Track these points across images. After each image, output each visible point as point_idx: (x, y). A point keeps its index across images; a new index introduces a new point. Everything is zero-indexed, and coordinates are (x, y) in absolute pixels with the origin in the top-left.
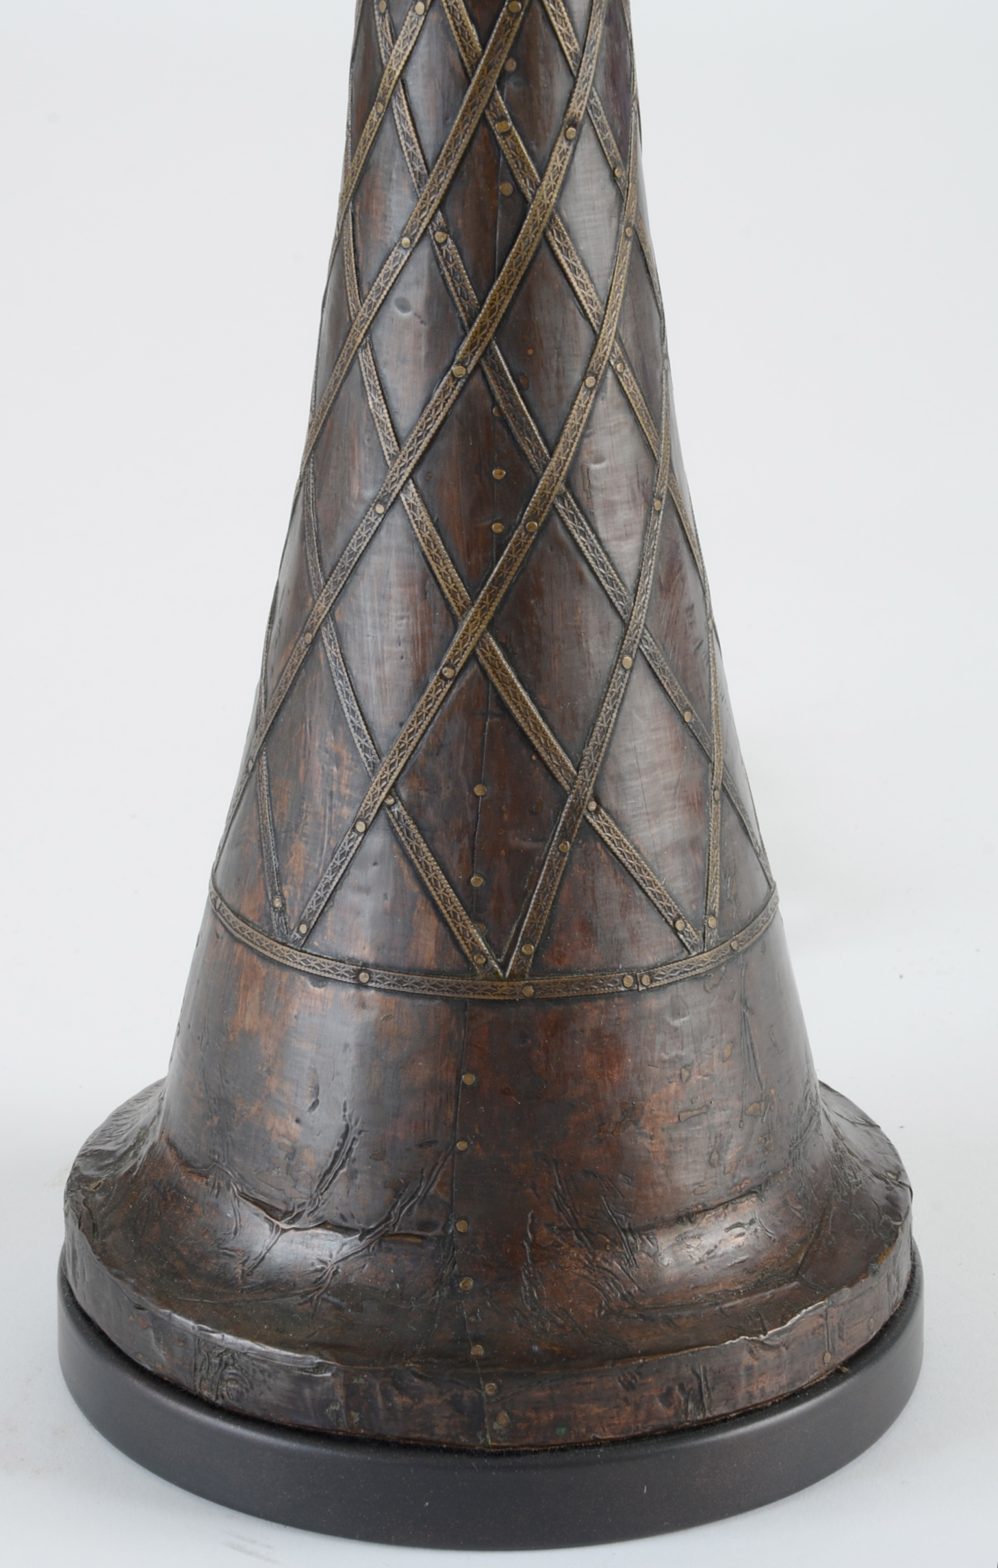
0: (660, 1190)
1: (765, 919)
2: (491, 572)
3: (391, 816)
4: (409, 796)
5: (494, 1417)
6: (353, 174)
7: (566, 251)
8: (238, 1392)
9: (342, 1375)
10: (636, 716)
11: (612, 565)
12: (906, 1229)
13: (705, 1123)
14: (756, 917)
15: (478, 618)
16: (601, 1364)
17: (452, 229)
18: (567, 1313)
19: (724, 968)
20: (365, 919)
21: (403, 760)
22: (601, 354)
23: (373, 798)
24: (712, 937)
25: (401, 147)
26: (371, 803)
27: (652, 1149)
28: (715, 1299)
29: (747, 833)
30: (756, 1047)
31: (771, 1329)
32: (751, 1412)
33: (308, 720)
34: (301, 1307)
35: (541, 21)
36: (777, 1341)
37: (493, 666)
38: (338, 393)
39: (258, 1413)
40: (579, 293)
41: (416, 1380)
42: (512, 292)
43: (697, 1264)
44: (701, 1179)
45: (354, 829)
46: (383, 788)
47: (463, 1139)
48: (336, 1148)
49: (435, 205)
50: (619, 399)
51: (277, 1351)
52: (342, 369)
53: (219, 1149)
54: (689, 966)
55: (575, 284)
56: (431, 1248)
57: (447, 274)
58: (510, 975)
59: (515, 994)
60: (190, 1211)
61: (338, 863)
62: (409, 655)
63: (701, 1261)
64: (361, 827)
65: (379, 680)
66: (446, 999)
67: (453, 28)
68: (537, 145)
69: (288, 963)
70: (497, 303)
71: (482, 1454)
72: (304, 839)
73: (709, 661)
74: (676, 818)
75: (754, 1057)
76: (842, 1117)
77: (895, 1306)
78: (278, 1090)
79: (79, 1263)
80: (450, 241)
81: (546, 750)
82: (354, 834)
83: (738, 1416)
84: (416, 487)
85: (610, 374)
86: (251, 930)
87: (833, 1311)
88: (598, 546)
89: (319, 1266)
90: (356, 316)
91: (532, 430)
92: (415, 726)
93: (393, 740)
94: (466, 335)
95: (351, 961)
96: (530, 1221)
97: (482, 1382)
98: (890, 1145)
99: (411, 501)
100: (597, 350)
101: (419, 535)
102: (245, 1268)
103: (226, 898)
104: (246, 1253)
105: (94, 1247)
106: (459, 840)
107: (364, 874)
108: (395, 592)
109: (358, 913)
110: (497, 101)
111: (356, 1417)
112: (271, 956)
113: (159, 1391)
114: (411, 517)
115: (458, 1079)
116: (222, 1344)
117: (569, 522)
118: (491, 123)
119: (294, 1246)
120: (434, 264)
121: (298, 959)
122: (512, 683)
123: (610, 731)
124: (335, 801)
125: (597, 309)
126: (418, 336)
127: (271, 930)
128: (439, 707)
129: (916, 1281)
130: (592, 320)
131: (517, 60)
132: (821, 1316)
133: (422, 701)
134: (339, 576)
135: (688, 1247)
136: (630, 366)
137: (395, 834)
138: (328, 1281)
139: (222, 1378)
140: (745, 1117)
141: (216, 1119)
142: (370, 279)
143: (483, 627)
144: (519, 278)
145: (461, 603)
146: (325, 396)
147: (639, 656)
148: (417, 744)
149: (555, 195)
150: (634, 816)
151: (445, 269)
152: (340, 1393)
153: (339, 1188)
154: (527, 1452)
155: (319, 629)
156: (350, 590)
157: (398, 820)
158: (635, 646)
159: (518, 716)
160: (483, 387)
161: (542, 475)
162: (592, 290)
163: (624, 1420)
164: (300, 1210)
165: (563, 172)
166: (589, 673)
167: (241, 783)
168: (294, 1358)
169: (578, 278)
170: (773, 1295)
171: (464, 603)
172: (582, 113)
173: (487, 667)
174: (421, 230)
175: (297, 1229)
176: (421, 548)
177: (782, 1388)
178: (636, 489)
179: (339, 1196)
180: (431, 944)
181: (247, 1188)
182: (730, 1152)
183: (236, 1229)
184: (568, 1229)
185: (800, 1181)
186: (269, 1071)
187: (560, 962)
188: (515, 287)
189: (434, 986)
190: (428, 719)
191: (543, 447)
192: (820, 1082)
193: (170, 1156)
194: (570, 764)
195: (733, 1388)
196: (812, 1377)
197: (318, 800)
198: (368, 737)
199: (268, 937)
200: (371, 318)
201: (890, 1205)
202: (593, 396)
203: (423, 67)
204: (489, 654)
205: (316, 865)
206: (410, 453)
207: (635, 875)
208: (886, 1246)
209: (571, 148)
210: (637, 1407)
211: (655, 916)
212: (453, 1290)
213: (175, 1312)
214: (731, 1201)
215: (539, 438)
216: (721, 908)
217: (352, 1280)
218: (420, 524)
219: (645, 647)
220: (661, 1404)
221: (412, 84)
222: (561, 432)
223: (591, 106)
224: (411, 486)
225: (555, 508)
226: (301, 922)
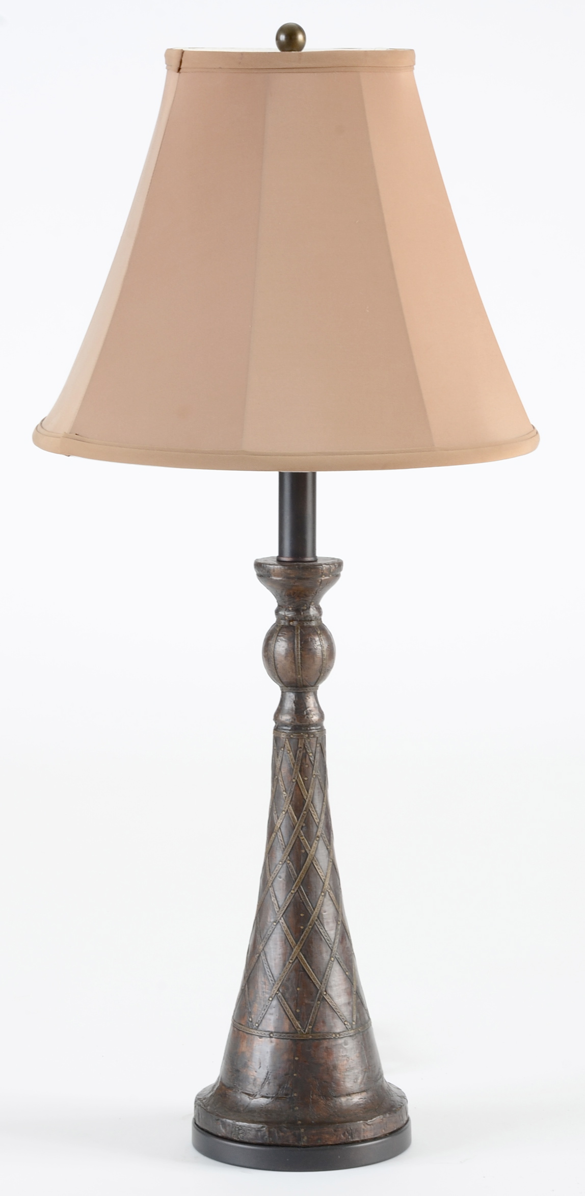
0: (342, 1087)
2: (301, 938)
3: (278, 996)
4: (282, 991)
5: (303, 1137)
7: (317, 865)
9: (267, 1129)
10: (335, 972)
11: (328, 936)
13: (352, 1072)
15: (298, 948)
16: (328, 1126)
17: (291, 860)
18: (320, 1114)
19: (358, 1035)
20: (272, 1021)
21: (281, 983)
23: (274, 992)
24: (354, 1027)
25: (279, 842)
31: (369, 1120)
32: (364, 1141)
33: (257, 975)
35: (310, 815)
36: (370, 1123)
38: (265, 898)
39: (247, 1141)
40: (320, 874)
41: (285, 1129)
42: (305, 874)
44: (351, 1086)
46: (276, 990)
47: (295, 1073)
48: (265, 1077)
49: (287, 855)
50: (330, 898)
51: (252, 1125)
52: (266, 892)
53: (235, 1082)
54: (348, 1033)
55: (319, 872)
56: (288, 1100)
58: (305, 1033)
59: (307, 1038)
60: (230, 1098)
61: (265, 1008)
62: (282, 958)
64: (271, 999)
65: (275, 964)
66: (291, 1039)
67: (290, 817)
68: (310, 842)
69: (252, 1034)
70: (301, 877)
71: (300, 1147)
72: (257, 1003)
73: (352, 960)
74: (344, 998)
77: (402, 1125)
78: (251, 1065)
80: (291, 863)
81: (314, 979)
82: (269, 1001)
83: (361, 1142)
85: (327, 893)
86: (243, 1027)
87: (384, 1119)
88: (325, 932)
89: (262, 1106)
90: (269, 880)
91: (310, 905)
92: (283, 974)
93: (278, 978)
94: (295, 883)
95: (269, 1031)
96: (311, 1093)
97: (301, 1129)
99: (282, 922)
100: (324, 887)
101: (284, 929)
102: (244, 1108)
104: (243, 1105)
106: (294, 1001)
107: (272, 1010)
108: (278, 943)
109: (270, 1020)
110: (301, 832)
111: (271, 1139)
112: (249, 1033)
113: (223, 1140)
114: (282, 925)
115: (294, 1059)
116: (238, 1125)
117: (318, 926)
118: (300, 837)
119: (255, 1102)
120: (287, 868)
121: (255, 1032)
122: (306, 964)
123: (329, 975)
124: (265, 994)
125: (324, 878)
126: (283, 884)
127: (249, 1026)
128: (289, 970)
130: (323, 880)
131: (305, 824)
132: (382, 1120)
133: (285, 968)
134: (265, 940)
135: (349, 1102)
136: (332, 891)
137: (279, 1000)
138: (264, 1109)
139: (239, 1134)
140: (362, 1072)
141: (235, 1075)
142: (272, 871)
143: (299, 950)
144: (306, 871)
145: (294, 945)
146: (261, 898)
147: (335, 958)
148: (284, 978)
149: (314, 853)
150: (335, 996)
151: (290, 869)
152: (267, 1133)
153: (266, 1087)
154: (311, 1147)
155: (260, 953)
156: (268, 943)
158: (334, 956)
159: (307, 971)
160: (298, 895)
161: (312, 915)
162: (323, 874)
163: (334, 1140)
164: (257, 1094)
165: (316, 847)
166: (323, 962)
168: (256, 1126)
172: (320, 835)
173: (300, 960)
174: (284, 860)
175: (256, 1098)
176: (284, 933)
177: (371, 1136)
178: (334, 918)
179: (266, 1089)
180: (287, 1026)
181: (244, 1090)
182: (358, 1080)
183: (241, 1100)
184: (320, 1095)
185: (375, 1093)
186: (248, 1061)
187: (317, 1030)
189: (288, 1036)
190: (286, 972)
191: (312, 909)
193: (223, 1087)
194: (319, 983)
195: (360, 1134)
196: (379, 1135)
197: (260, 994)
198: (272, 977)
199: (248, 1028)
200: (272, 880)
202: (323, 897)
203: (285, 825)
204: (300, 957)
205: (260, 1009)
206: (282, 911)
207: (335, 1010)
209: (318, 842)
210: (337, 1136)
211: (340, 1020)
212: (293, 1109)
213: (227, 1119)
214: (358, 1092)
215: (311, 907)
216: (356, 1020)
217: (269, 1109)
218: (284, 927)
219: (336, 956)
220: (342, 1136)
221: (282, 829)
222: (316, 905)
223: (322, 833)
224: (282, 918)
225: (315, 923)
226: (257, 1023)
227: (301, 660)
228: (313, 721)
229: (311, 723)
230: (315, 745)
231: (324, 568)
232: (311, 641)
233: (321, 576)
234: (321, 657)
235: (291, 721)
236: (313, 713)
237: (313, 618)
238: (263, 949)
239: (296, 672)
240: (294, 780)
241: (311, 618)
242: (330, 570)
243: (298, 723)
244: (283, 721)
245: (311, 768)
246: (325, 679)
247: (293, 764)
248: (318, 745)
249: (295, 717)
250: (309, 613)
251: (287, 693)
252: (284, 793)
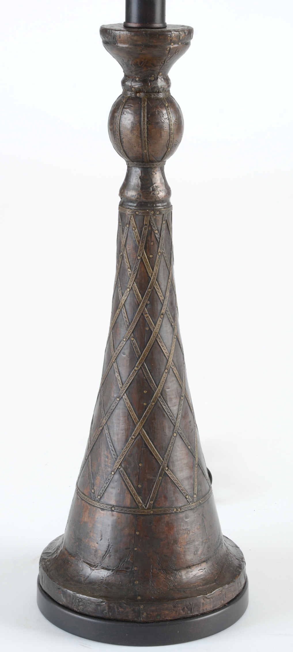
0: (182, 560)
1: (208, 495)
2: (143, 414)
3: (120, 471)
4: (124, 466)
5: (143, 614)
6: (113, 324)
7: (161, 342)
8: (83, 608)
9: (107, 604)
10: (177, 448)
11: (171, 412)
12: (243, 572)
13: (193, 544)
14: (206, 495)
15: (140, 425)
16: (168, 601)
17: (135, 337)
18: (160, 589)
19: (198, 507)
20: (114, 495)
21: (123, 458)
22: (169, 365)
23: (116, 466)
24: (195, 499)
25: (124, 319)
26: (115, 468)
27: (180, 550)
28: (195, 587)
29: (204, 475)
30: (206, 526)
31: (208, 594)
32: (203, 614)
33: (101, 448)
34: (98, 588)
35: (155, 293)
36: (210, 597)
37: (144, 436)
38: (109, 372)
39: (87, 613)
40: (164, 351)
41: (125, 605)
42: (148, 351)
43: (191, 578)
44: (192, 558)
45: (111, 474)
46: (118, 464)
47: (136, 547)
48: (106, 550)
49: (131, 332)
50: (173, 374)
51: (92, 598)
52: (110, 367)
53: (78, 550)
54: (189, 507)
55: (163, 349)
56: (128, 574)
57: (134, 347)
58: (147, 508)
59: (148, 513)
60: (71, 566)
61: (107, 482)
62: (124, 433)
63: (192, 578)
64: (113, 473)
65: (117, 439)
66: (132, 514)
67: (135, 294)
68: (154, 319)
69: (95, 505)
70: (145, 354)
71: (140, 623)
72: (99, 476)
73: (195, 434)
74: (186, 471)
75: (205, 529)
76: (230, 545)
77: (240, 591)
78: (93, 536)
79: (43, 579)
80: (135, 340)
81: (156, 456)
82: (111, 475)
83: (200, 615)
84: (126, 394)
85: (171, 369)
86: (86, 497)
87: (223, 590)
88: (168, 408)
89: (102, 578)
90: (113, 355)
91: (153, 382)
92: (126, 450)
93: (120, 453)
94: (138, 361)
95: (110, 505)
96: (152, 567)
97: (140, 605)
98: (241, 552)
99: (125, 398)
100: (168, 364)
101: (127, 406)
102: (84, 579)
103: (80, 490)
104: (85, 575)
105: (48, 575)
106: (136, 476)
107: (114, 484)
108: (121, 418)
109: (112, 494)
110: (145, 310)
111: (110, 614)
112: (91, 504)
113: (63, 609)
114: (125, 401)
115: (135, 533)
116: (79, 597)
117: (161, 403)
118: (144, 315)
119: (96, 574)
120: (131, 345)
121: (97, 505)
122: (148, 440)
123: (171, 451)
124: (107, 467)
125: (168, 354)
126: (127, 361)
127: (91, 497)
128: (131, 445)
129: (246, 585)
130: (167, 357)
131: (150, 301)
132: (220, 591)
133: (127, 444)
134: (108, 414)
135: (189, 574)
136: (176, 367)
137: (121, 475)
138: (104, 582)
139: (79, 605)
140: (203, 543)
141: (77, 543)
142: (116, 347)
143: (141, 427)
144: (150, 348)
145: (136, 421)
146: (106, 372)
147: (178, 433)
148: (126, 454)
149: (158, 330)
150: (177, 471)
151: (133, 346)
152: (107, 608)
153: (107, 559)
154: (150, 622)
155: (104, 427)
156: (111, 418)
157: (121, 472)
158: (177, 431)
159: (149, 447)
160: (142, 372)
161: (155, 392)
162: (167, 350)
163: (173, 615)
164: (98, 565)
165: (160, 325)
166: (166, 437)
167: (84, 462)
168: (96, 600)
169: (164, 348)
170: (209, 586)
171: (137, 421)
172: (164, 312)
173: (142, 436)
174: (128, 337)
175: (97, 569)
176: (127, 409)
177: (211, 608)
178: (177, 395)
179: (107, 561)
180: (129, 501)
181: (85, 560)
182: (199, 551)
183: (82, 570)
184: (161, 569)
185: (217, 559)
186: (90, 531)
187: (159, 505)
188: (149, 350)
189: (130, 511)
190: (129, 448)
191: (156, 386)
192: (223, 535)
193: (66, 552)
194: (161, 459)
195: (199, 608)
196: (218, 606)
197: (103, 467)
198: (115, 452)
199: (91, 499)
200: (116, 356)
201: (239, 566)
202: (167, 374)
203: (129, 302)
204: (143, 433)
205: (102, 482)
206: (125, 387)
207: (177, 485)
208: (237, 575)
209: (162, 320)
210: (176, 612)
211: (181, 495)
212: (133, 584)
213: (68, 589)
214: (200, 563)
215: (155, 384)
216: (197, 493)
217: (110, 581)
218: (127, 403)
219: (179, 431)
220: (182, 611)
221: (126, 305)
222: (159, 382)
223: (166, 310)
224: (125, 394)
225: (158, 400)
226: (98, 496)
227: (148, 134)
228: (159, 198)
229: (158, 199)
230: (160, 222)
231: (173, 35)
232: (158, 114)
233: (170, 44)
234: (169, 131)
235: (136, 197)
236: (159, 189)
237: (161, 90)
238: (106, 422)
239: (142, 147)
240: (139, 258)
241: (159, 89)
242: (180, 37)
243: (144, 200)
244: (128, 197)
245: (156, 246)
246: (172, 155)
247: (138, 241)
248: (164, 222)
249: (141, 194)
250: (157, 84)
251: (133, 168)
252: (129, 270)
